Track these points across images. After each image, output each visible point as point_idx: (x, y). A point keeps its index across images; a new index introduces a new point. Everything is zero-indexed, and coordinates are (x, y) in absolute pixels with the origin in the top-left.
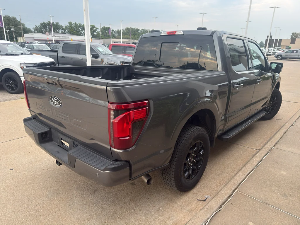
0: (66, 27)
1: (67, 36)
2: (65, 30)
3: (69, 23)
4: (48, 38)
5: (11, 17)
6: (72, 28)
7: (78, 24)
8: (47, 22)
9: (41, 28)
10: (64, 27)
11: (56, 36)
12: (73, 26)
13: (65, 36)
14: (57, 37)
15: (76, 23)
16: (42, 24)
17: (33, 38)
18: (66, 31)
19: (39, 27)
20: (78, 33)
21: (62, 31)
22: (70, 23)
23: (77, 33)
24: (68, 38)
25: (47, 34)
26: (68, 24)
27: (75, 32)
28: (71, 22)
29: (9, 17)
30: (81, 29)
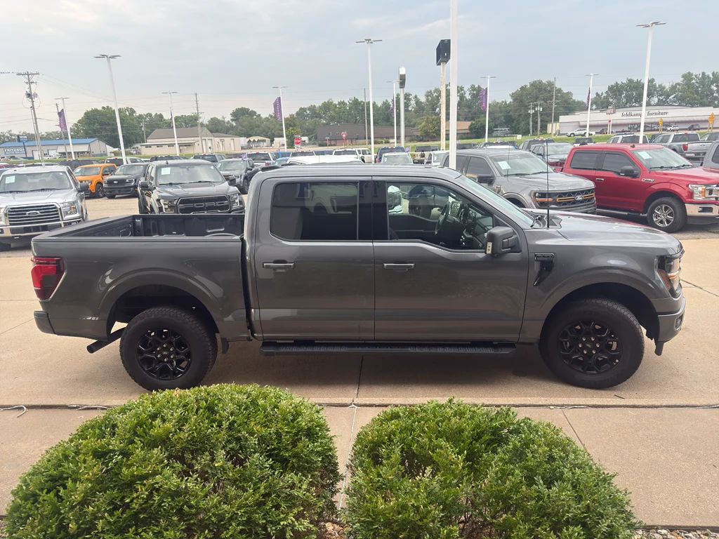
0: (673, 88)
1: (661, 111)
2: (668, 96)
3: (683, 77)
4: (610, 121)
5: (544, 81)
6: (689, 87)
7: (711, 76)
8: (625, 81)
9: (606, 98)
10: (667, 87)
11: (633, 113)
12: (694, 81)
13: (657, 111)
14: (635, 115)
15: (703, 73)
16: (611, 88)
17: (577, 124)
18: (670, 98)
19: (605, 95)
20: (705, 100)
21: (659, 99)
22: (688, 77)
23: (702, 99)
24: (665, 116)
25: (609, 111)
26: (680, 80)
27: (695, 99)
28: (689, 73)
29: (540, 82)
30: (715, 89)
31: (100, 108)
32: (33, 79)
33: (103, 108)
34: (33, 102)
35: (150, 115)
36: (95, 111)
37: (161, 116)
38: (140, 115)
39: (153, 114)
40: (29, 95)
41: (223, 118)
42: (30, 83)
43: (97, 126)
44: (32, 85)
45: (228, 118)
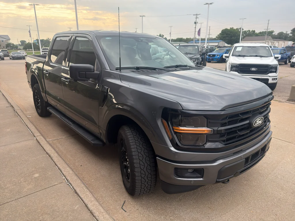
31: (229, 28)
32: (198, 16)
33: (231, 28)
34: (196, 25)
35: (249, 31)
36: (226, 30)
37: (254, 31)
38: (245, 31)
39: (251, 31)
40: (195, 23)
41: (287, 32)
42: (196, 18)
43: (225, 35)
44: (197, 19)
45: (289, 32)
